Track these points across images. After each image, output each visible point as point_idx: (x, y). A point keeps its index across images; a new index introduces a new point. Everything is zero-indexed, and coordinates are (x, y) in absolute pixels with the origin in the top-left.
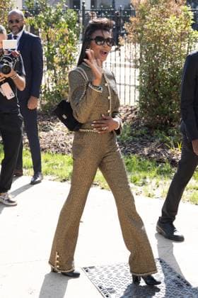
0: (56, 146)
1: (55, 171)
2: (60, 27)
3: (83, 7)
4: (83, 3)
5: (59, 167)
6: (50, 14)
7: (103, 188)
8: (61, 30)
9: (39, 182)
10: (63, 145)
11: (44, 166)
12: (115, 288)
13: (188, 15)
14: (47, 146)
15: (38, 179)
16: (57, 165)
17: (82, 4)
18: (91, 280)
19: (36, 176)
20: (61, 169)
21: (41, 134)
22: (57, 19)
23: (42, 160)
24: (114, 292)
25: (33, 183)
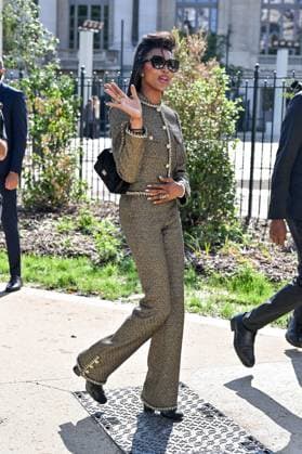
0: (41, 247)
1: (39, 278)
2: (51, 96)
3: (82, 74)
4: (83, 69)
5: (45, 272)
6: (38, 77)
7: (104, 299)
8: (52, 100)
9: (18, 289)
10: (51, 247)
11: (24, 271)
12: (119, 418)
13: (221, 79)
14: (29, 247)
15: (16, 286)
16: (42, 269)
17: (80, 70)
18: (85, 407)
19: (12, 281)
20: (48, 275)
21: (22, 233)
22: (47, 85)
23: (22, 264)
24: (117, 422)
25: (9, 290)
